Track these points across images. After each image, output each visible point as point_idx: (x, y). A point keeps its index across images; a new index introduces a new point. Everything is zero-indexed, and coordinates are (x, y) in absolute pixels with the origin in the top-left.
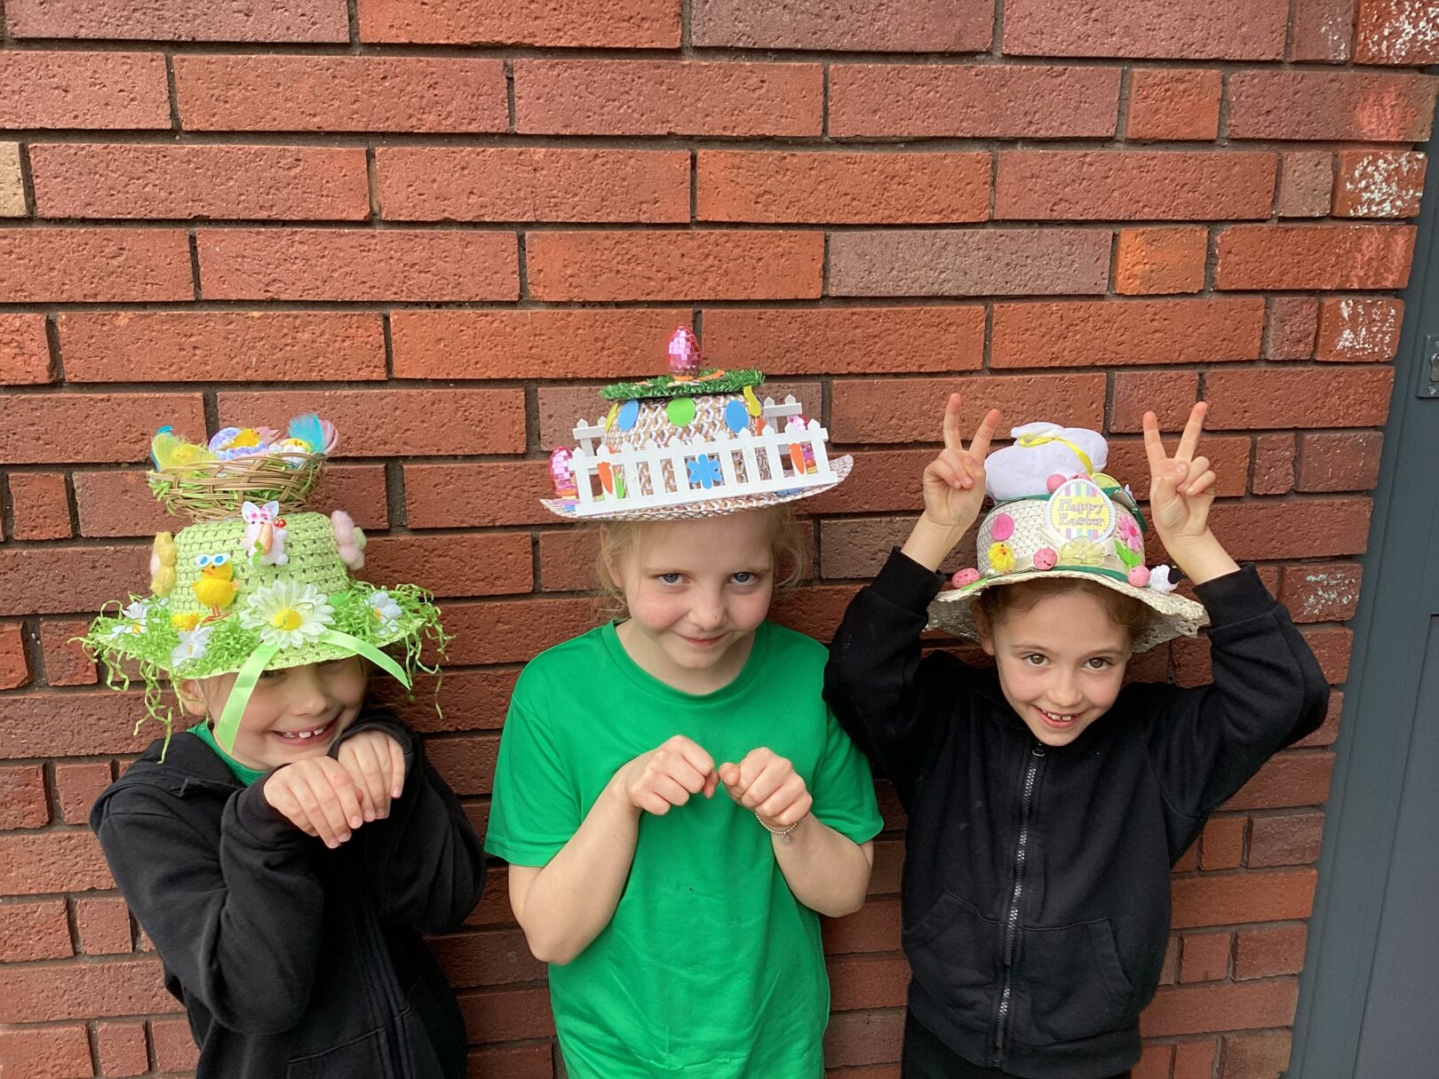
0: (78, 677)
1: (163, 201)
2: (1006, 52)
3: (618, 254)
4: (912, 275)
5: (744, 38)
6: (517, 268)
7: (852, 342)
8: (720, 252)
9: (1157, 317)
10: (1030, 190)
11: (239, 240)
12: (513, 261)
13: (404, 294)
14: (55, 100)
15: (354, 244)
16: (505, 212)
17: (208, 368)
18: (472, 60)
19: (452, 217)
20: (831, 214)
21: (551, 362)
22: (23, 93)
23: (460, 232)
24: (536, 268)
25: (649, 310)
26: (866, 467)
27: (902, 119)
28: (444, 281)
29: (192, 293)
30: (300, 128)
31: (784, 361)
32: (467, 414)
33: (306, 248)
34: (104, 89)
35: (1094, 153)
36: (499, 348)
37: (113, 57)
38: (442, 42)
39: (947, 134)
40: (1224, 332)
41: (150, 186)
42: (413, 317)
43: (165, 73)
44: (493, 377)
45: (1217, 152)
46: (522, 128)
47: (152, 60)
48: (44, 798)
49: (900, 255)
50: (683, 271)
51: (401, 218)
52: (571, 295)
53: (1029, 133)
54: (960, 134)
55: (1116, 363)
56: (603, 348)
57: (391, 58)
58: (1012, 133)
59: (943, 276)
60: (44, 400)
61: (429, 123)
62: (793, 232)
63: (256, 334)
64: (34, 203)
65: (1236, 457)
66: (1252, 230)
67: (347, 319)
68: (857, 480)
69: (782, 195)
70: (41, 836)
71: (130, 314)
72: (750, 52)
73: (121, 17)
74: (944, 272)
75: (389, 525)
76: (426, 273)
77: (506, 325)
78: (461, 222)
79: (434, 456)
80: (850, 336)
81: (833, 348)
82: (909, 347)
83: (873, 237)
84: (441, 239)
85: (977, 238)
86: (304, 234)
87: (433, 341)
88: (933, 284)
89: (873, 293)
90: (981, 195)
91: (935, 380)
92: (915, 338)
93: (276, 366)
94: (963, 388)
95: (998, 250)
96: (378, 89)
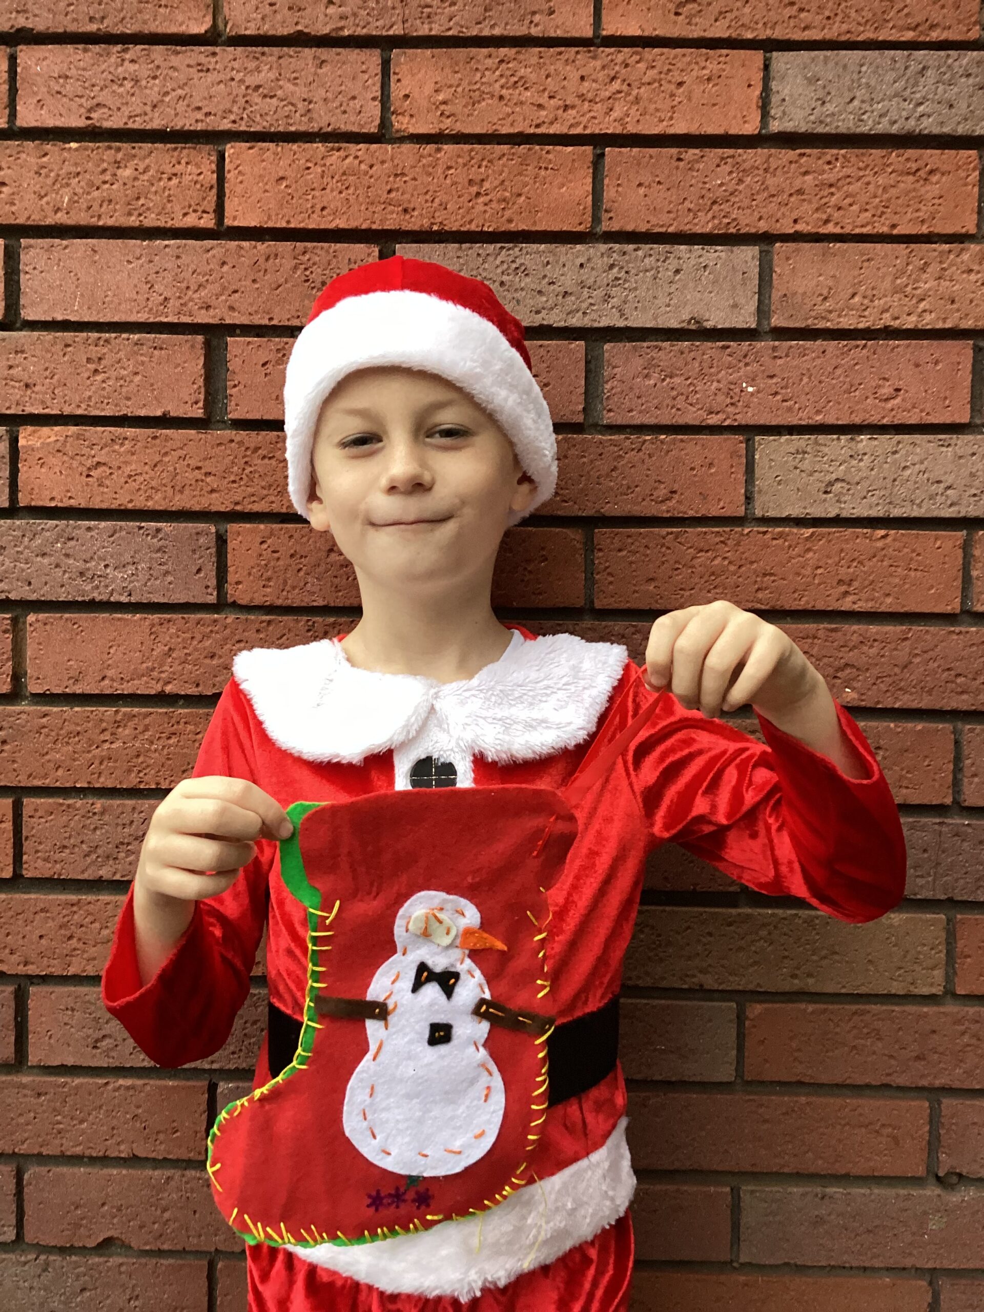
3: (501, 76)
4: (880, 106)
6: (379, 94)
7: (800, 192)
8: (630, 74)
11: (63, 58)
12: (374, 85)
13: (243, 123)
15: (192, 63)
16: (368, 23)
19: (306, 30)
20: (773, 28)
21: (414, 209)
23: (314, 49)
24: (402, 93)
25: (537, 147)
26: (818, 362)
28: (290, 107)
31: (710, 215)
32: (308, 273)
33: (136, 66)
36: (351, 191)
42: (251, 151)
44: (341, 226)
49: (863, 81)
50: (581, 97)
51: (248, 32)
52: (443, 127)
56: (478, 194)
59: (921, 109)
62: (724, 52)
63: (73, 169)
67: (176, 154)
68: (805, 380)
69: (710, 4)
74: (921, 104)
75: (205, 413)
76: (271, 97)
77: (361, 162)
78: (315, 36)
79: (266, 326)
80: (797, 184)
81: (775, 199)
82: (878, 200)
83: (826, 59)
84: (291, 57)
85: (965, 62)
86: (136, 50)
87: (273, 180)
88: (907, 119)
89: (827, 130)
90: (968, 8)
91: (913, 246)
92: (885, 189)
93: (90, 208)
94: (952, 257)
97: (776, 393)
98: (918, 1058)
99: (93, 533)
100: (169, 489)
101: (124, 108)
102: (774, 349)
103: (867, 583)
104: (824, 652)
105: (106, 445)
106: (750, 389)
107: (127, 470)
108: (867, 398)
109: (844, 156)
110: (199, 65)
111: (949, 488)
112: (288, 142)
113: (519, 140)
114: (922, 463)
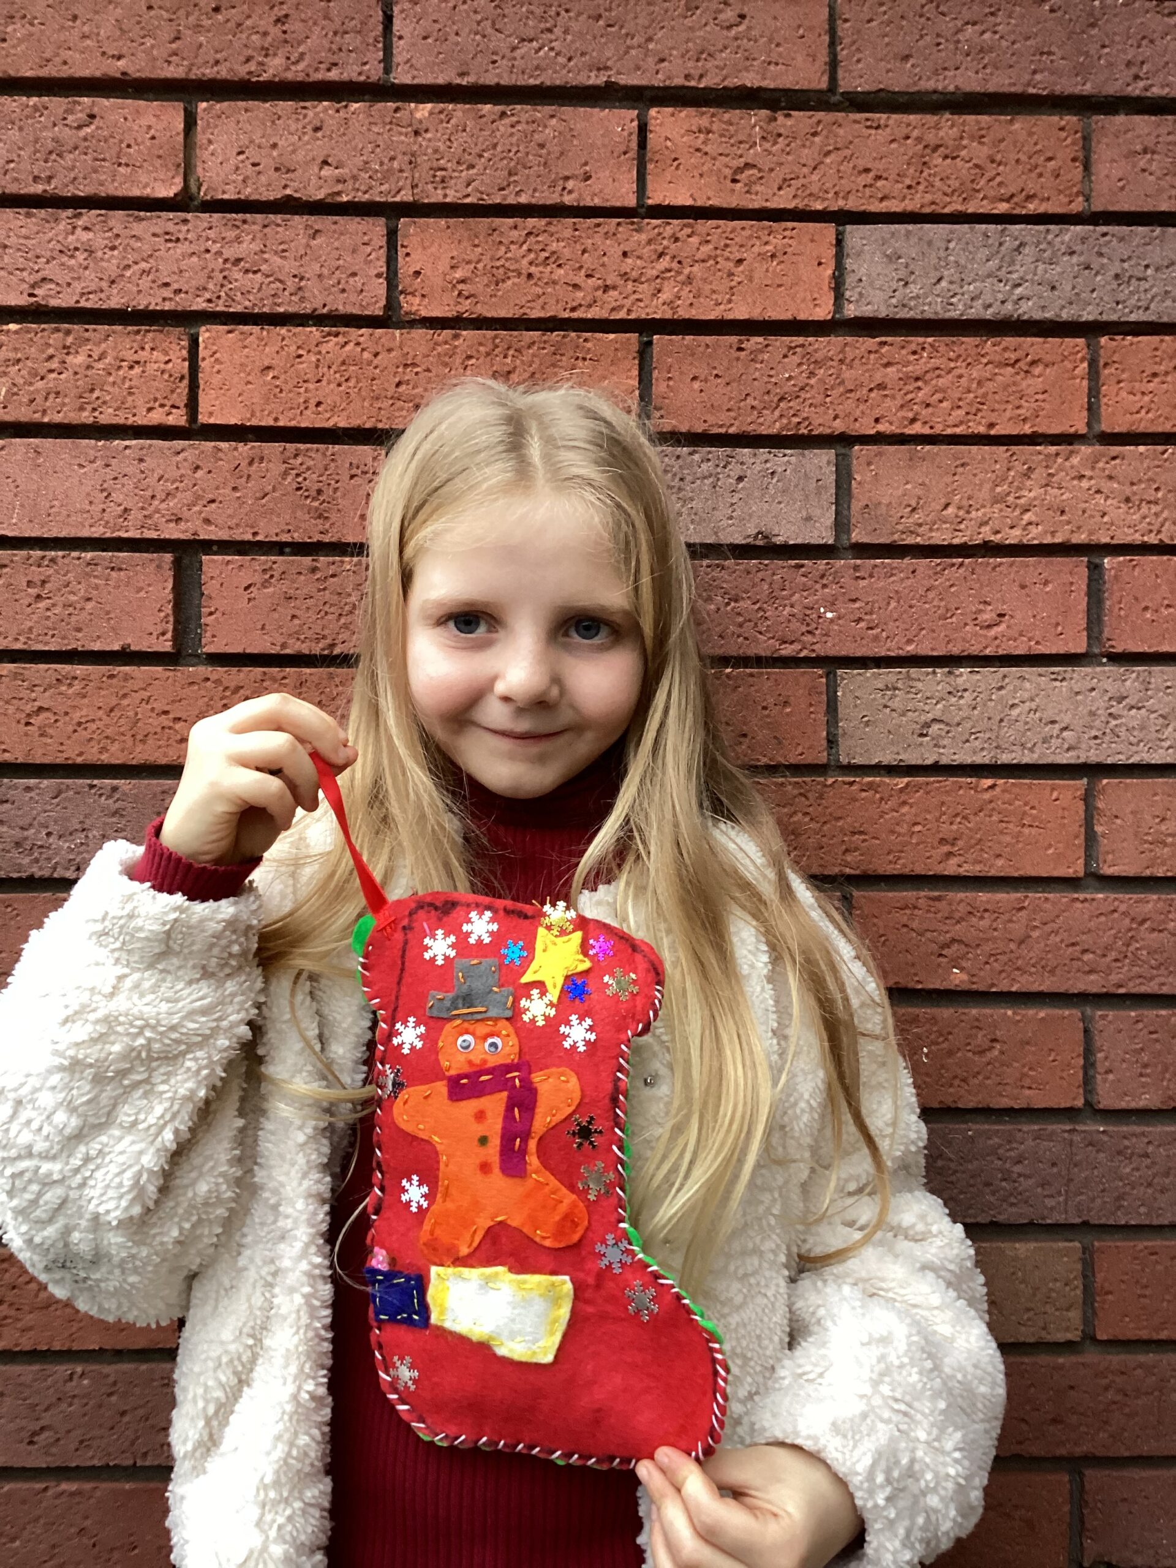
3: (530, 250)
4: (972, 287)
6: (384, 269)
7: (881, 386)
8: (681, 250)
10: (1144, 170)
12: (378, 259)
13: (221, 302)
15: (158, 230)
16: (371, 188)
19: (296, 195)
20: (845, 198)
23: (305, 218)
24: (411, 270)
25: (573, 334)
26: (909, 582)
27: (945, 69)
28: (278, 284)
30: (98, 74)
31: (777, 413)
32: (300, 479)
33: (91, 235)
36: (352, 383)
39: (1013, 89)
42: (230, 335)
44: (340, 426)
46: (402, 76)
50: (624, 275)
51: (226, 197)
52: (460, 309)
53: (1136, 90)
54: (1031, 91)
58: (1112, 89)
59: (1019, 290)
61: (274, 68)
62: (790, 224)
63: (12, 355)
67: (138, 337)
68: (893, 604)
69: (771, 170)
74: (1019, 285)
75: (174, 646)
76: (255, 272)
77: (363, 350)
78: (307, 202)
79: (249, 542)
80: (878, 377)
81: (851, 395)
82: (972, 395)
83: (908, 233)
84: (278, 225)
85: (1067, 238)
86: (90, 216)
87: (256, 371)
88: (1003, 302)
89: (911, 314)
90: (1069, 177)
91: (1014, 448)
92: (979, 383)
93: (32, 401)
94: (1060, 460)
95: (1100, 254)
96: (207, 23)
97: (859, 620)
98: (1055, 1421)
99: (32, 794)
100: (128, 738)
101: (75, 284)
102: (856, 568)
103: (973, 842)
104: (925, 926)
105: (50, 686)
106: (829, 615)
107: (77, 716)
108: (966, 624)
109: (932, 345)
110: (167, 233)
111: (1065, 729)
112: (276, 325)
113: (551, 325)
114: (1032, 700)
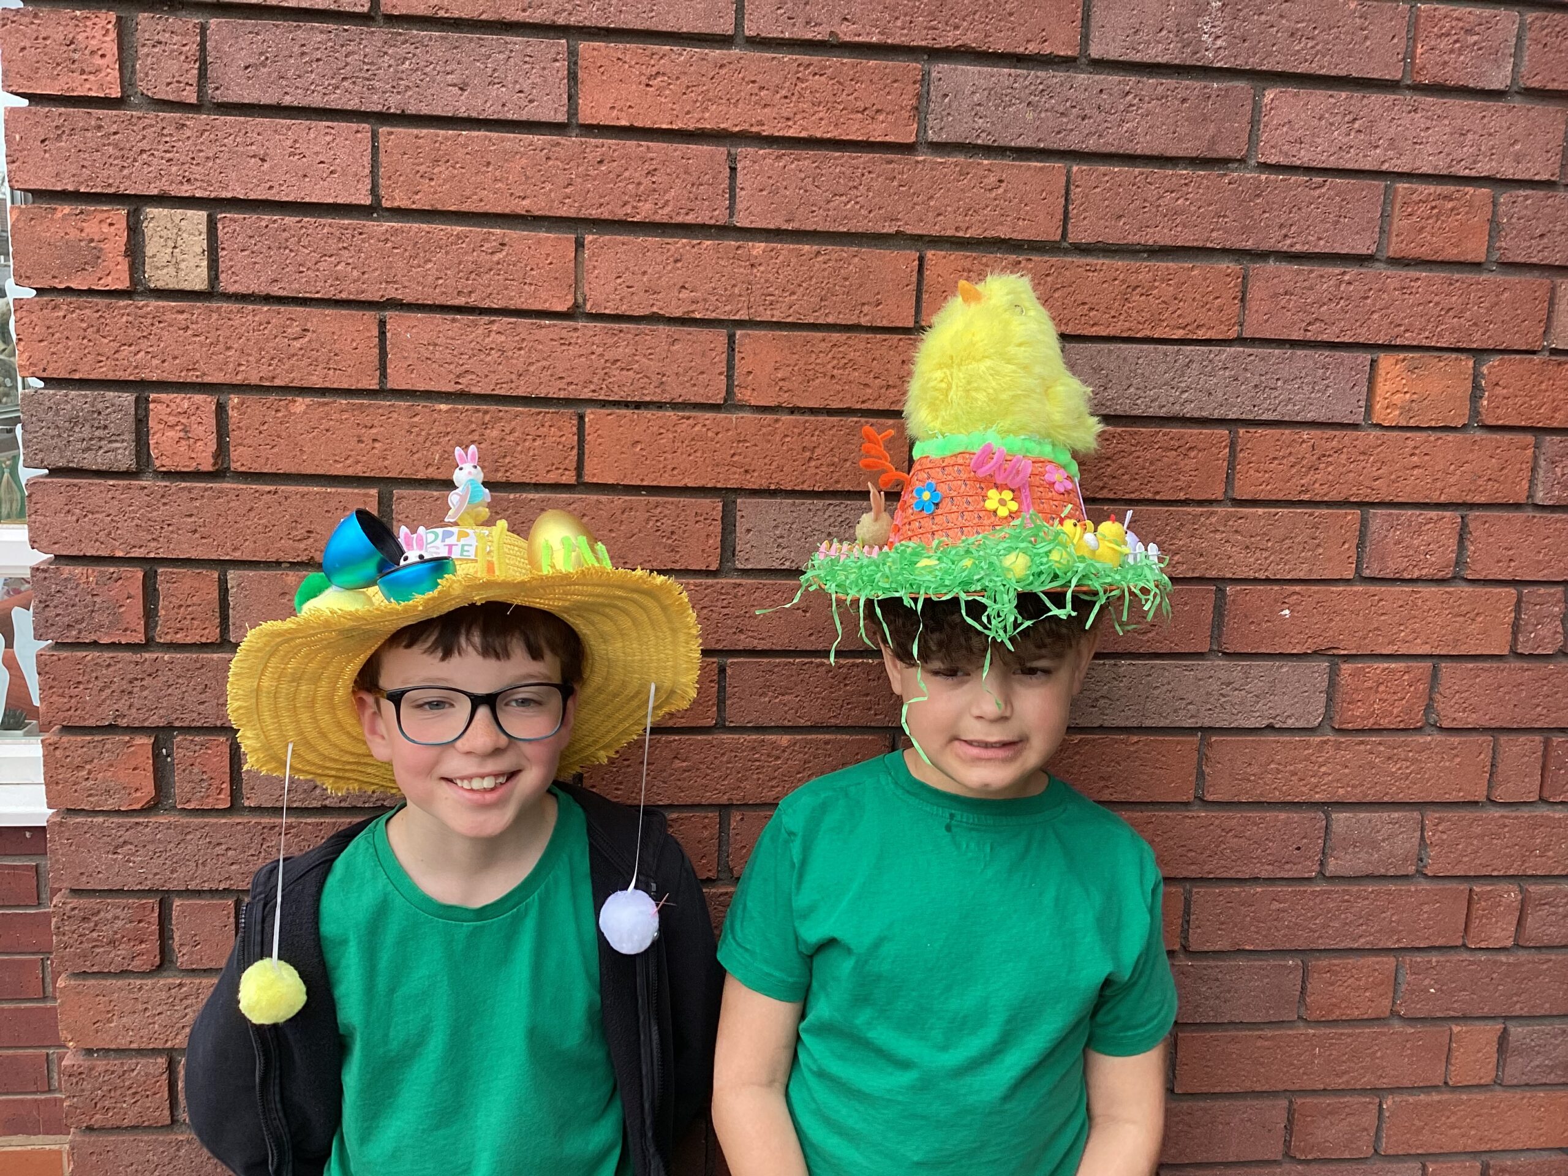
0: (210, 800)
1: (355, 281)
2: (1262, 160)
3: (834, 358)
4: (1152, 393)
5: (984, 135)
6: (725, 369)
9: (1417, 452)
10: (1283, 308)
11: (432, 327)
12: (720, 361)
13: (603, 392)
14: (250, 169)
15: (554, 336)
16: (717, 308)
17: (386, 463)
18: (694, 147)
19: (661, 313)
20: (1066, 324)
21: (754, 471)
22: (218, 161)
23: (667, 328)
24: (746, 370)
25: (863, 420)
27: (1148, 227)
28: (646, 380)
29: (376, 381)
30: (507, 211)
32: (659, 524)
33: (503, 338)
34: (304, 160)
35: (1352, 272)
36: (699, 454)
37: (316, 126)
38: (664, 126)
39: (1195, 244)
40: (1489, 472)
41: (343, 264)
42: (610, 417)
43: (370, 146)
44: (689, 485)
45: (1484, 276)
46: (742, 220)
47: (357, 132)
48: (157, 937)
49: (1139, 371)
51: (607, 311)
52: (781, 400)
53: (1284, 246)
54: (1209, 245)
55: (1371, 500)
56: (810, 458)
57: (610, 141)
58: (1265, 246)
59: (1185, 396)
60: (206, 490)
61: (645, 211)
63: (443, 429)
64: (217, 277)
65: (1500, 610)
66: (1521, 362)
67: (540, 417)
70: (149, 982)
71: (308, 400)
72: (989, 150)
73: (329, 85)
74: (1185, 392)
76: (629, 370)
77: (708, 429)
78: (669, 317)
82: (1145, 471)
83: (1110, 351)
84: (647, 333)
85: (1223, 357)
86: (503, 323)
87: (629, 443)
88: (1173, 404)
90: (1229, 311)
91: (1172, 509)
92: (1151, 463)
94: (1203, 519)
95: (1246, 370)
96: (593, 173)
103: (1121, 779)
109: (1120, 434)
110: (562, 338)
111: (1190, 703)
112: (644, 410)
113: (847, 413)
114: (1169, 683)
